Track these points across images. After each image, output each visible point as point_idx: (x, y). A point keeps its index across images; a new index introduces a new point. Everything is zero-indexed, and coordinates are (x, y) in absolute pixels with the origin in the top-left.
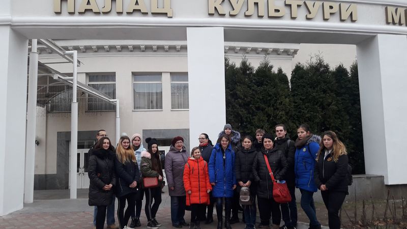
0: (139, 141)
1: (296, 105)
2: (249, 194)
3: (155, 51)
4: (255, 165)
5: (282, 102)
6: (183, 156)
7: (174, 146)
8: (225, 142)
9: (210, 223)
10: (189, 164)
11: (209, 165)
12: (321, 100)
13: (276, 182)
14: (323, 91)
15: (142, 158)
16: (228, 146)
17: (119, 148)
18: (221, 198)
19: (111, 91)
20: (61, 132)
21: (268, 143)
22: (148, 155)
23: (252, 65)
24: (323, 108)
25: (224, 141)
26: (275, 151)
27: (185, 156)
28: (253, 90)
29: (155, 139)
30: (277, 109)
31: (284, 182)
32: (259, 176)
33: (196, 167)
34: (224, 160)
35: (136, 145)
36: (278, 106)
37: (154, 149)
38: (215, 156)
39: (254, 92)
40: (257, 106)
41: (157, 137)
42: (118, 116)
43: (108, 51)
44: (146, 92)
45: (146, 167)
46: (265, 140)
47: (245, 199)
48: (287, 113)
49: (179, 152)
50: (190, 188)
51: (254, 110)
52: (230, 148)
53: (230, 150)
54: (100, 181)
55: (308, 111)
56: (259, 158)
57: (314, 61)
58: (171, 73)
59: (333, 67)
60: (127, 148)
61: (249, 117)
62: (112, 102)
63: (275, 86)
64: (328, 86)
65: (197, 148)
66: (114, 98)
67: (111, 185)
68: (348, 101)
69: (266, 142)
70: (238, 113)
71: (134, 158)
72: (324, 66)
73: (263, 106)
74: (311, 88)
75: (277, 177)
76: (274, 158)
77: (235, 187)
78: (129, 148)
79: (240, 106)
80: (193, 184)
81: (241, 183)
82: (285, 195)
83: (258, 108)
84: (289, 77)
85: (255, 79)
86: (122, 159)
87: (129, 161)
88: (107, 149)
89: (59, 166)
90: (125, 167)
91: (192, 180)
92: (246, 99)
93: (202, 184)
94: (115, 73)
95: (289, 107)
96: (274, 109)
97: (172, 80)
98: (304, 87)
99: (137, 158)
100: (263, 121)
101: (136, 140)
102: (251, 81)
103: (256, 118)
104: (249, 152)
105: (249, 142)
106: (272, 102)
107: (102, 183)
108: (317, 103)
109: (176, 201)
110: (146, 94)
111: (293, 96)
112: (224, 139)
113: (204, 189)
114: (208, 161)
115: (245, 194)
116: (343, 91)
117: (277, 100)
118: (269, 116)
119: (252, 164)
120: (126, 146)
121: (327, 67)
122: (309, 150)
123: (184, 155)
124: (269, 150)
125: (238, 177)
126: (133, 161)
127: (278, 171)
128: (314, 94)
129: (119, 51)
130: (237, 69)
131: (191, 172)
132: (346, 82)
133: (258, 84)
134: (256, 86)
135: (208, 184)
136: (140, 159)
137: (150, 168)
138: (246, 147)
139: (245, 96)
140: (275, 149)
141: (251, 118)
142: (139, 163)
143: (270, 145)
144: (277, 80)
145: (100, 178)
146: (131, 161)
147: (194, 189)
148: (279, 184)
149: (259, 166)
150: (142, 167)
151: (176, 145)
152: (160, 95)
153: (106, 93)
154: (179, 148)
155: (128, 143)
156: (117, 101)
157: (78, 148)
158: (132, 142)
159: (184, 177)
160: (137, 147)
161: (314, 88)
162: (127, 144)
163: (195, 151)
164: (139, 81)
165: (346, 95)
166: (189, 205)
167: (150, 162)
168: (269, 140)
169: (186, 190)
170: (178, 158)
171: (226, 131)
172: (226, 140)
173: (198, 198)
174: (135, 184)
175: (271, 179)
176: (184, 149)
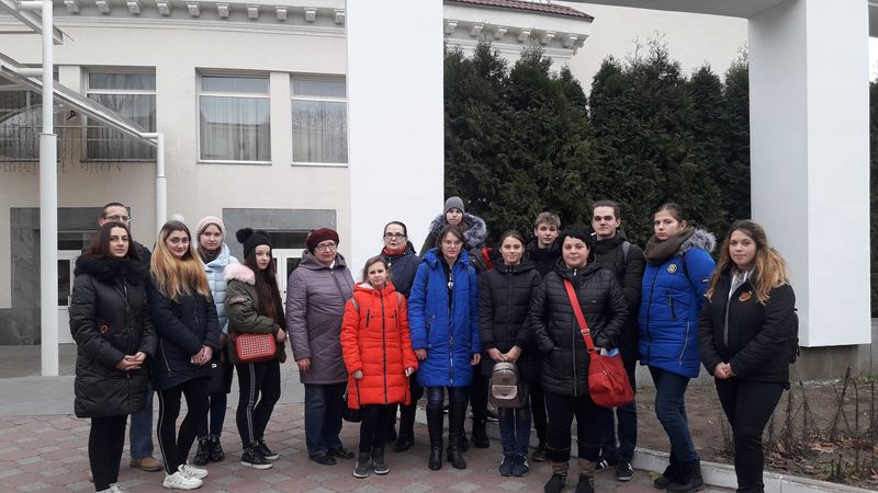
0: (217, 235)
1: (605, 156)
2: (515, 380)
3: (253, 20)
4: (537, 305)
5: (573, 150)
6: (336, 280)
7: (312, 252)
8: (451, 245)
9: (406, 449)
10: (357, 301)
11: (412, 306)
12: (661, 147)
13: (599, 352)
14: (666, 126)
15: (229, 282)
16: (459, 256)
17: (160, 255)
18: (441, 388)
19: (146, 114)
20: (19, 209)
21: (573, 250)
22: (248, 275)
23: (501, 57)
24: (664, 167)
25: (449, 242)
26: (595, 271)
27: (342, 280)
28: (505, 118)
29: (261, 233)
30: (563, 165)
31: (616, 352)
32: (551, 336)
33: (376, 310)
34: (450, 291)
35: (209, 247)
36: (565, 160)
37: (262, 259)
38: (426, 282)
39: (507, 122)
40: (514, 156)
41: (268, 227)
42: (161, 173)
43: (136, 15)
44: (230, 122)
45: (241, 307)
46: (569, 240)
47: (506, 393)
48: (585, 177)
49: (328, 269)
50: (359, 365)
51: (508, 166)
52: (466, 259)
53: (463, 266)
54: (107, 346)
55: (631, 175)
56: (552, 291)
57: (646, 56)
58: (293, 75)
59: (687, 72)
60: (182, 254)
61: (495, 185)
62: (147, 138)
63: (558, 109)
64: (676, 116)
65: (377, 260)
66: (152, 128)
67: (141, 356)
68: (719, 153)
69: (569, 247)
70: (469, 174)
71: (204, 283)
72: (669, 66)
73: (529, 157)
74: (638, 117)
75: (601, 341)
76: (593, 289)
77: (477, 359)
78: (188, 255)
79: (474, 154)
80: (370, 353)
81: (495, 352)
82: (621, 387)
83: (516, 163)
84: (587, 91)
85: (509, 92)
86: (167, 287)
87: (189, 293)
88: (122, 255)
89: (17, 289)
90: (177, 308)
91: (366, 343)
92: (489, 138)
93: (392, 352)
94: (154, 68)
95: (589, 161)
96: (556, 167)
97: (296, 92)
98: (623, 114)
99: (211, 283)
100: (529, 194)
101: (208, 234)
102: (501, 96)
103: (512, 186)
104: (517, 271)
105: (516, 247)
106: (551, 148)
107: (115, 352)
108: (653, 154)
109: (319, 395)
110: (230, 127)
111: (598, 135)
112: (450, 236)
113: (396, 366)
114: (406, 294)
115: (506, 381)
116: (708, 127)
117: (561, 144)
118: (542, 182)
119: (526, 302)
120: (180, 250)
121: (674, 70)
122: (684, 269)
123: (339, 275)
124: (578, 267)
125: (488, 337)
126: (200, 291)
127: (602, 323)
128: (647, 133)
129: (165, 16)
130: (467, 61)
131: (364, 321)
132: (715, 106)
133: (517, 102)
134: (511, 108)
135: (408, 352)
136: (222, 285)
137: (254, 309)
138: (509, 259)
139: (487, 132)
140: (593, 266)
141: (500, 186)
142: (218, 297)
143: (580, 257)
144: (562, 95)
145: (108, 338)
146: (195, 292)
147: (370, 367)
148: (604, 357)
149: (549, 309)
150: (230, 306)
151: (319, 251)
152: (264, 131)
153: (133, 119)
154: (327, 259)
155: (184, 240)
156: (160, 138)
157: (59, 249)
158: (199, 240)
159: (345, 335)
160: (211, 251)
161: (646, 119)
162: (181, 245)
163: (371, 269)
164: (214, 90)
165: (717, 139)
166: (358, 407)
167: (254, 293)
168: (579, 241)
169: (349, 369)
170: (323, 284)
171: (449, 215)
172: (455, 239)
173: (381, 390)
174: (206, 353)
175: (586, 347)
176: (341, 263)
